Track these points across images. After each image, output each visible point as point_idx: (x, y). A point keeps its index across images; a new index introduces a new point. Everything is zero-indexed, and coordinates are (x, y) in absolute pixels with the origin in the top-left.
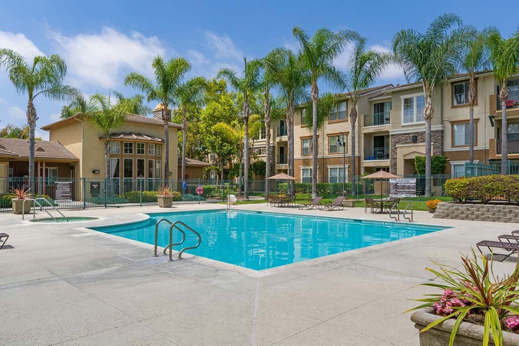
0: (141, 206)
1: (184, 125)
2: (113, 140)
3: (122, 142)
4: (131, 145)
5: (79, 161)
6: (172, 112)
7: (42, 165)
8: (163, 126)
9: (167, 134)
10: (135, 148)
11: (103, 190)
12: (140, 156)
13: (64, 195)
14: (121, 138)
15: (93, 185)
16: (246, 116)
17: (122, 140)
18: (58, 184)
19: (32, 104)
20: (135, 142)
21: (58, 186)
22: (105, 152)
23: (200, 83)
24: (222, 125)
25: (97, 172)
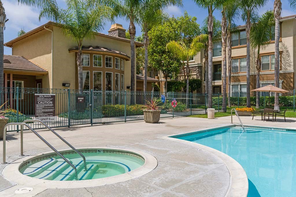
0: (125, 121)
3: (91, 55)
4: (100, 58)
5: (48, 74)
6: (126, 31)
7: (9, 78)
10: (104, 62)
12: (108, 70)
13: (46, 110)
15: (79, 98)
16: (211, 30)
18: (38, 96)
20: (104, 55)
21: (39, 99)
25: (67, 85)
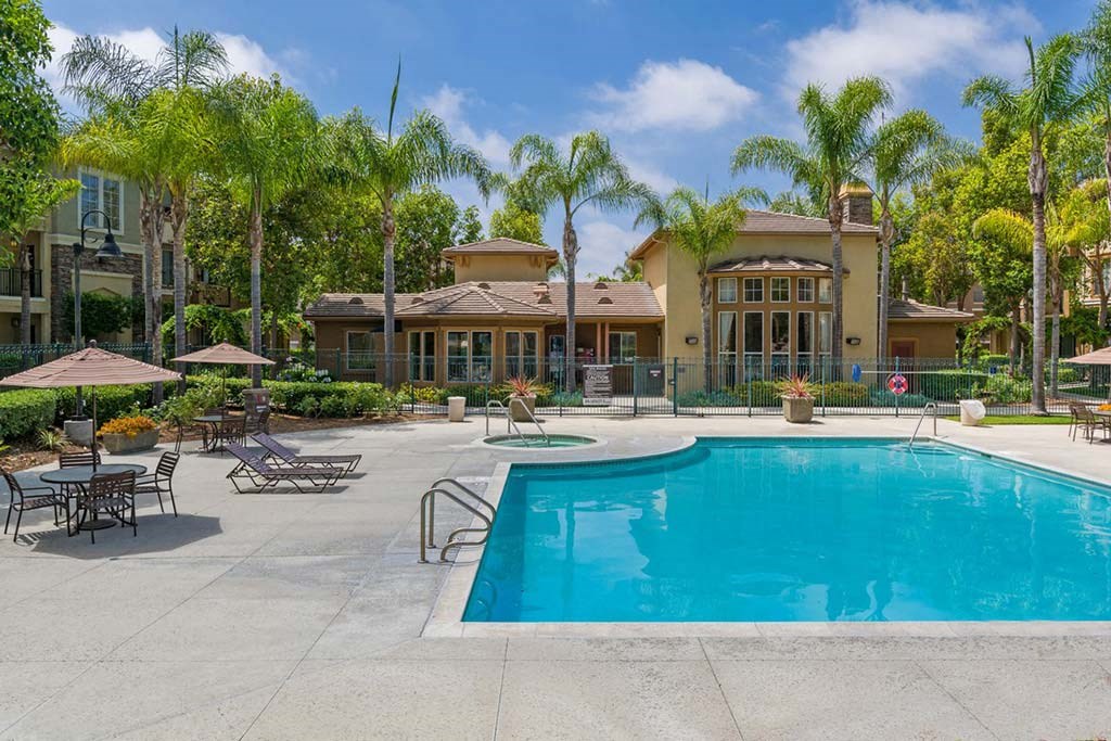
1: (884, 227)
2: (721, 275)
3: (740, 279)
4: (758, 282)
5: (664, 320)
7: (603, 327)
8: (829, 235)
9: (838, 253)
10: (767, 291)
11: (669, 381)
12: (779, 307)
13: (599, 389)
14: (737, 271)
15: (652, 372)
16: (1038, 191)
17: (740, 275)
18: (588, 368)
19: (570, 224)
20: (767, 278)
21: (588, 373)
22: (701, 301)
23: (911, 127)
24: (1001, 217)
25: (691, 340)
